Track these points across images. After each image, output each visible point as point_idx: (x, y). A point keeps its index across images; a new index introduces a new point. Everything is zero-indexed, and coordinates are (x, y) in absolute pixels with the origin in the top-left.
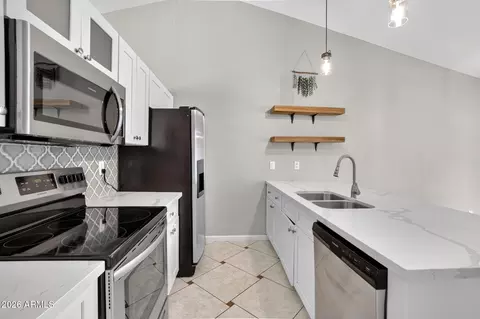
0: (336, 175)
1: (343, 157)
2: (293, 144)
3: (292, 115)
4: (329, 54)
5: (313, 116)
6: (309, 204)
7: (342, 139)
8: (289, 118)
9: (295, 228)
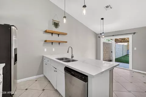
0: (68, 52)
1: (70, 47)
2: (52, 43)
3: (52, 34)
4: (66, 17)
5: (58, 35)
6: (61, 62)
7: (66, 42)
8: (51, 34)
9: (57, 70)
